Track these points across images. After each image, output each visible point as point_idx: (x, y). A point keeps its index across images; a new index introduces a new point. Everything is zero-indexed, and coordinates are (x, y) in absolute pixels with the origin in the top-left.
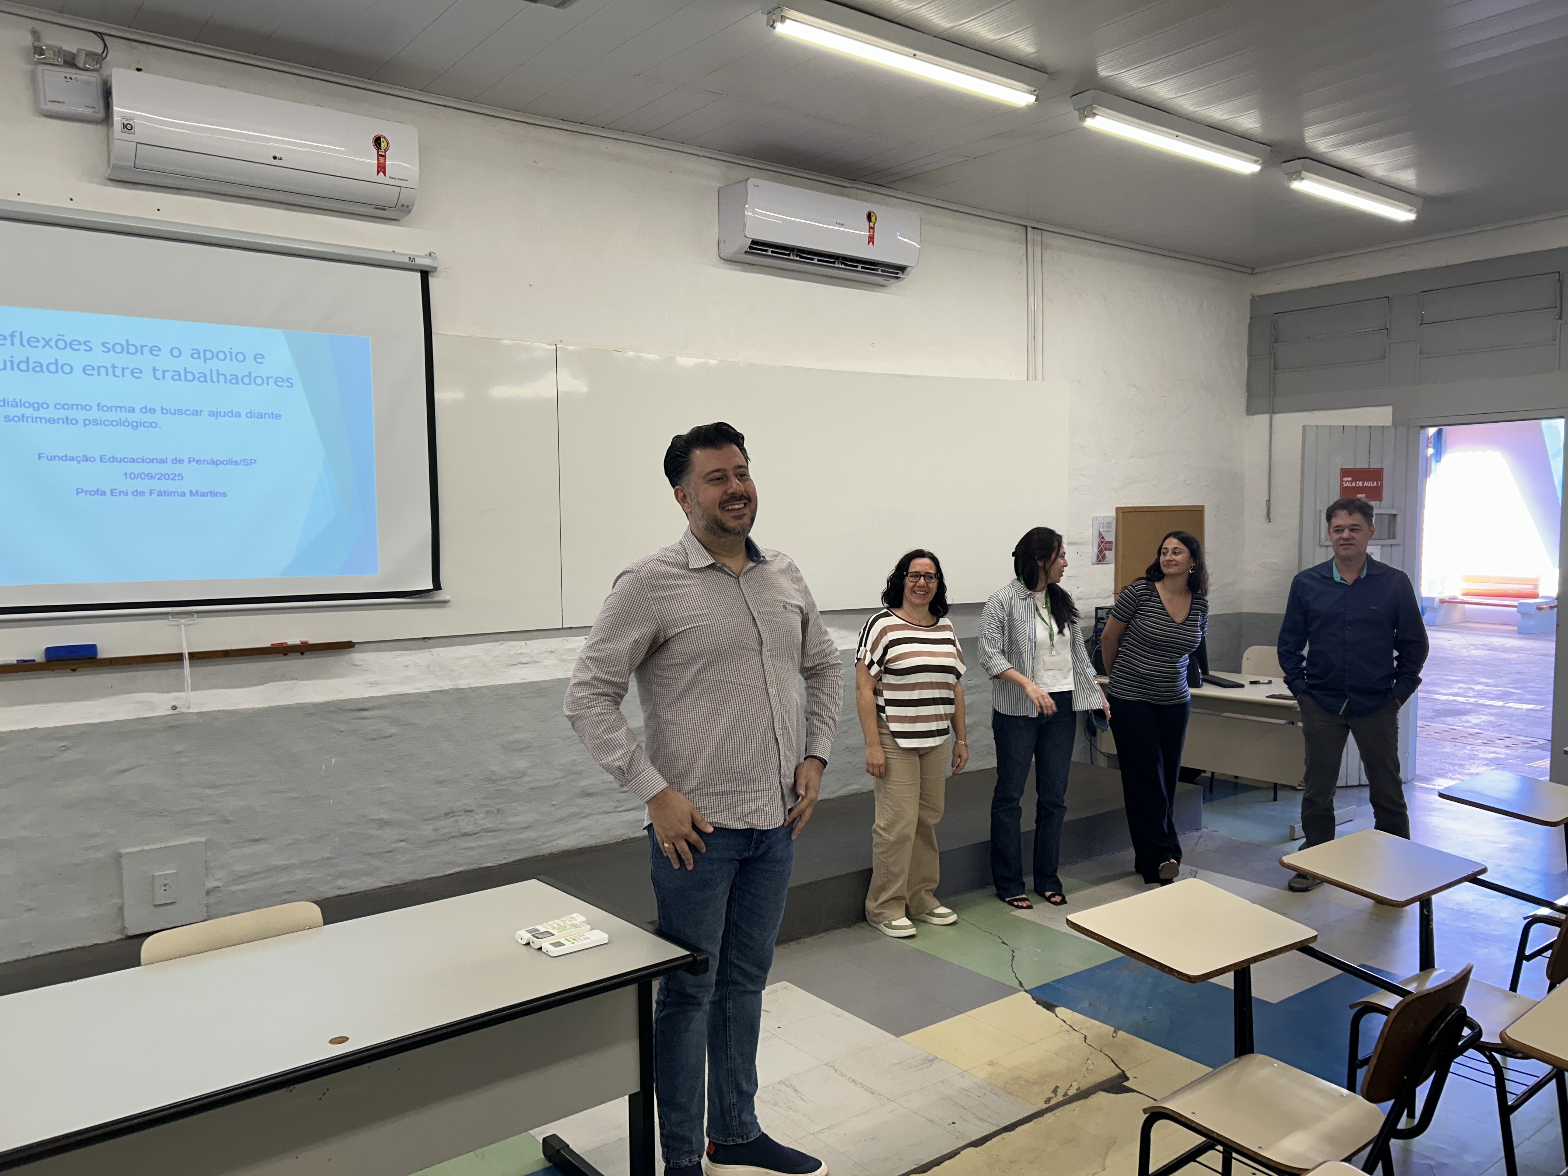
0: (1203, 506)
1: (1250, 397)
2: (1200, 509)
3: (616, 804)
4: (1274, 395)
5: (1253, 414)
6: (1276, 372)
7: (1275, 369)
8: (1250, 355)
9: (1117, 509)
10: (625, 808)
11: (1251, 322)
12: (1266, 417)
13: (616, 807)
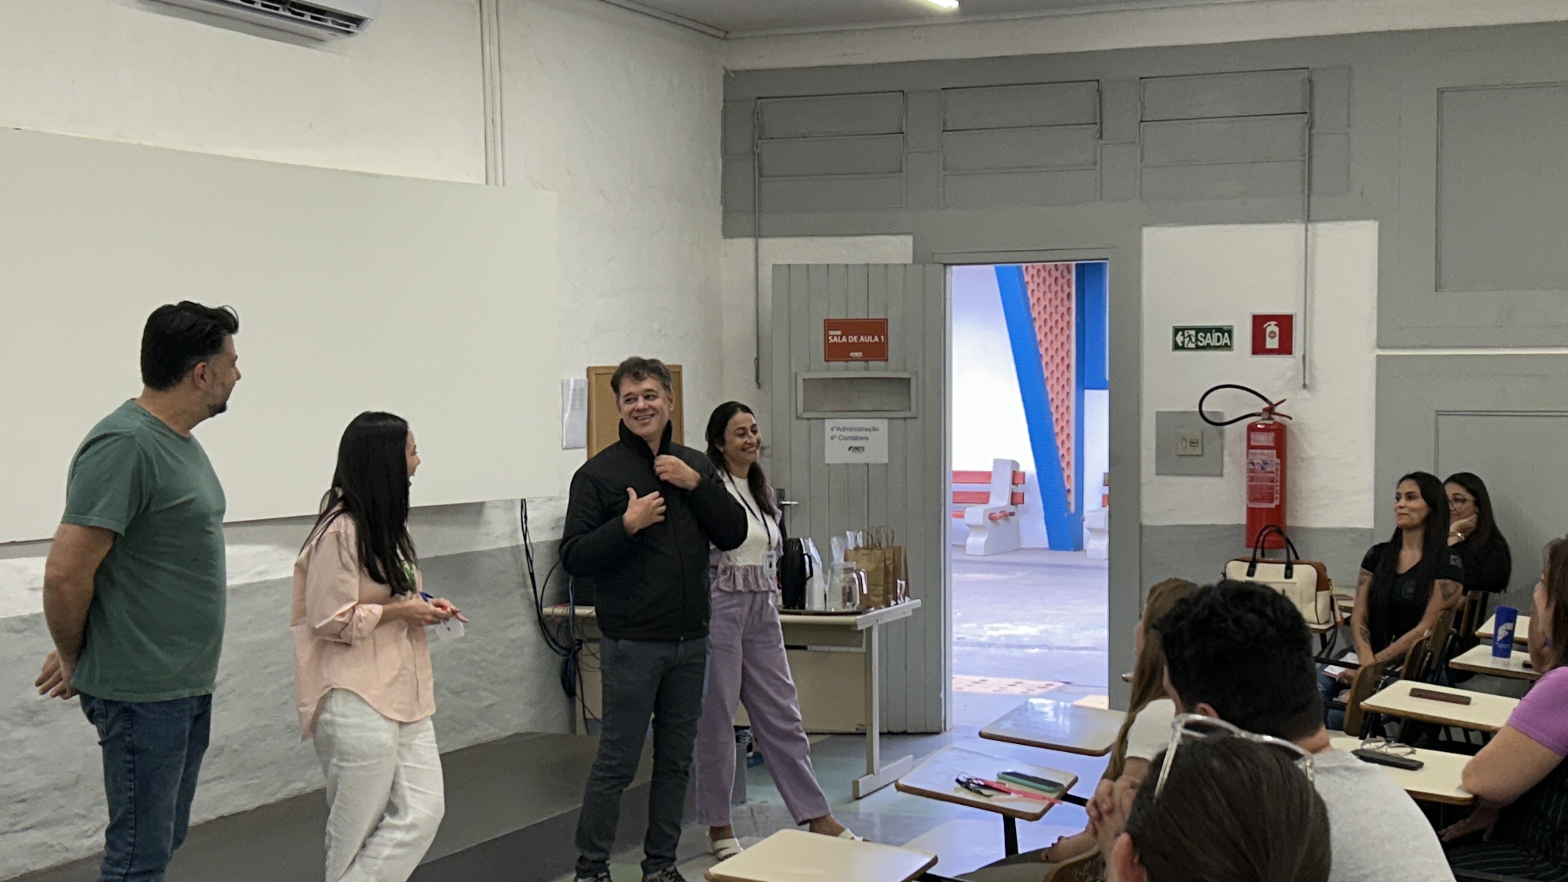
0: (680, 367)
1: (726, 213)
2: (676, 370)
3: (12, 820)
4: (760, 211)
5: (732, 237)
6: (762, 179)
7: (760, 175)
8: (725, 153)
9: (589, 370)
10: (22, 826)
11: (724, 107)
12: (749, 242)
13: (12, 825)
